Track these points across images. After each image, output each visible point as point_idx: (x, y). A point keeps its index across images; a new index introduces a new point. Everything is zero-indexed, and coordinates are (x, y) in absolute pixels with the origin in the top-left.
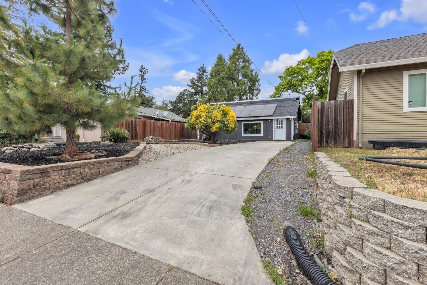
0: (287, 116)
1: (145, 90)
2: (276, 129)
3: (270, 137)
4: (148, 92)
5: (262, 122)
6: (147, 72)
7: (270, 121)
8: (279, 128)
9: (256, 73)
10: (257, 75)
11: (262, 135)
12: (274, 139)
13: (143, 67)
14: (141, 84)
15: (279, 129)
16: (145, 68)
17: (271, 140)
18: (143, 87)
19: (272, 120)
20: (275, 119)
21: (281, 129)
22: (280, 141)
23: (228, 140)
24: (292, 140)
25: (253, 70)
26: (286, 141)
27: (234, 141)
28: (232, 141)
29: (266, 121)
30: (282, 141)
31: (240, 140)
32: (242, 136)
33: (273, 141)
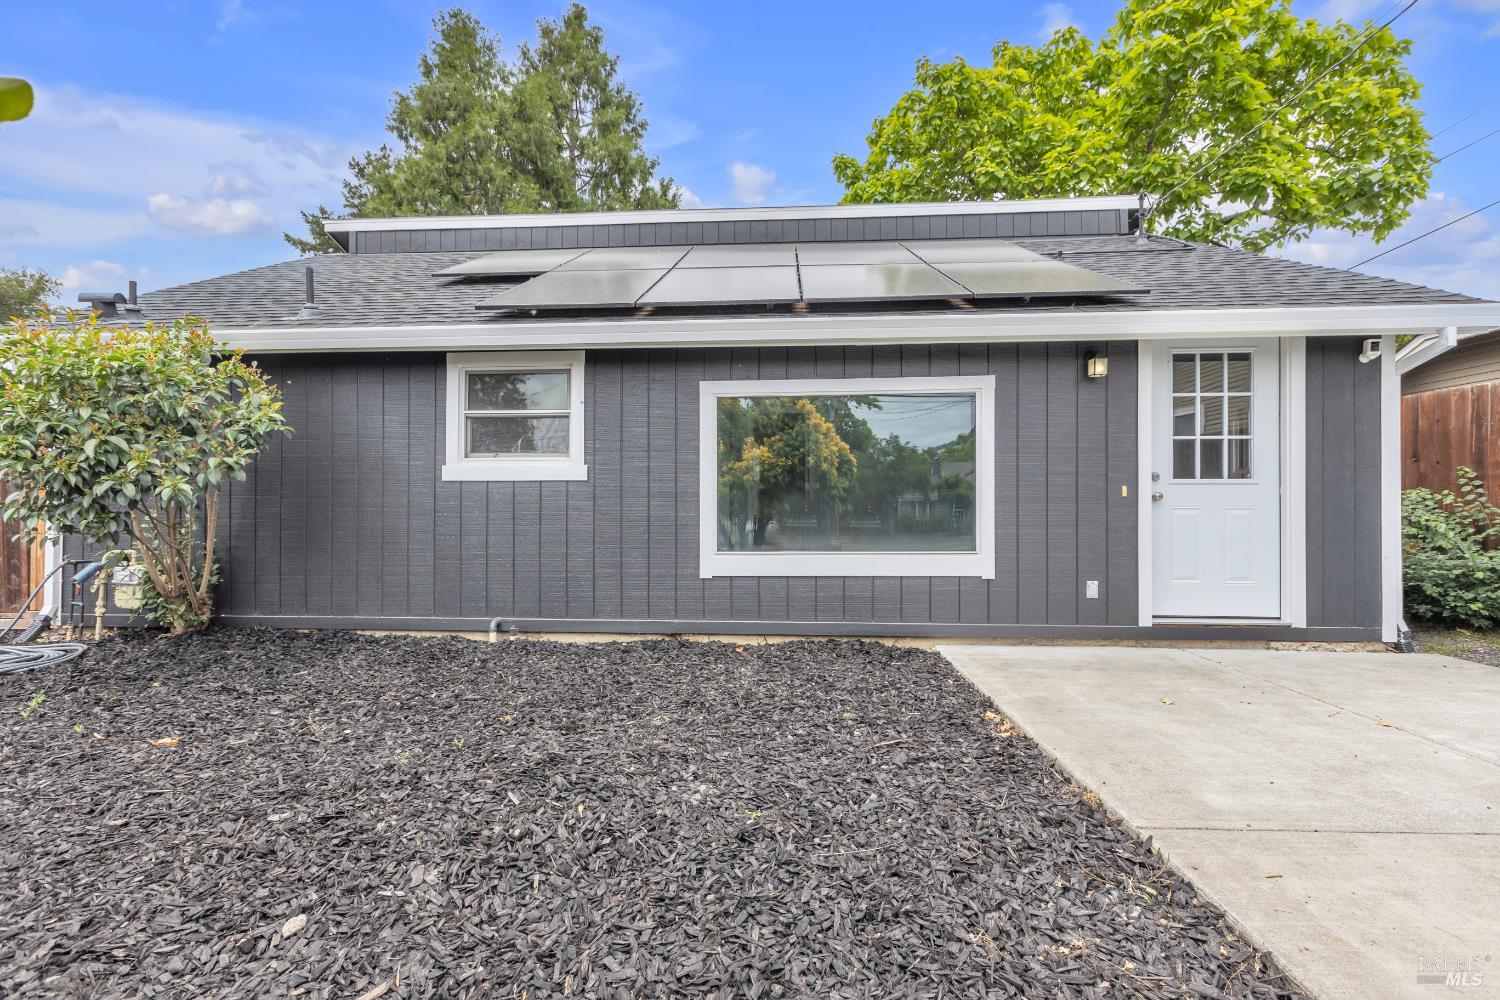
2: (1170, 485)
3: (1092, 589)
5: (981, 387)
7: (1099, 368)
8: (1212, 470)
11: (979, 562)
12: (1145, 620)
15: (1198, 488)
17: (1111, 622)
19: (1124, 352)
20: (1155, 349)
21: (1224, 489)
22: (1234, 644)
23: (499, 629)
24: (1389, 635)
25: (653, 166)
26: (1308, 644)
27: (582, 640)
28: (553, 638)
29: (1032, 375)
30: (1258, 644)
31: (672, 635)
32: (705, 572)
33: (1133, 643)
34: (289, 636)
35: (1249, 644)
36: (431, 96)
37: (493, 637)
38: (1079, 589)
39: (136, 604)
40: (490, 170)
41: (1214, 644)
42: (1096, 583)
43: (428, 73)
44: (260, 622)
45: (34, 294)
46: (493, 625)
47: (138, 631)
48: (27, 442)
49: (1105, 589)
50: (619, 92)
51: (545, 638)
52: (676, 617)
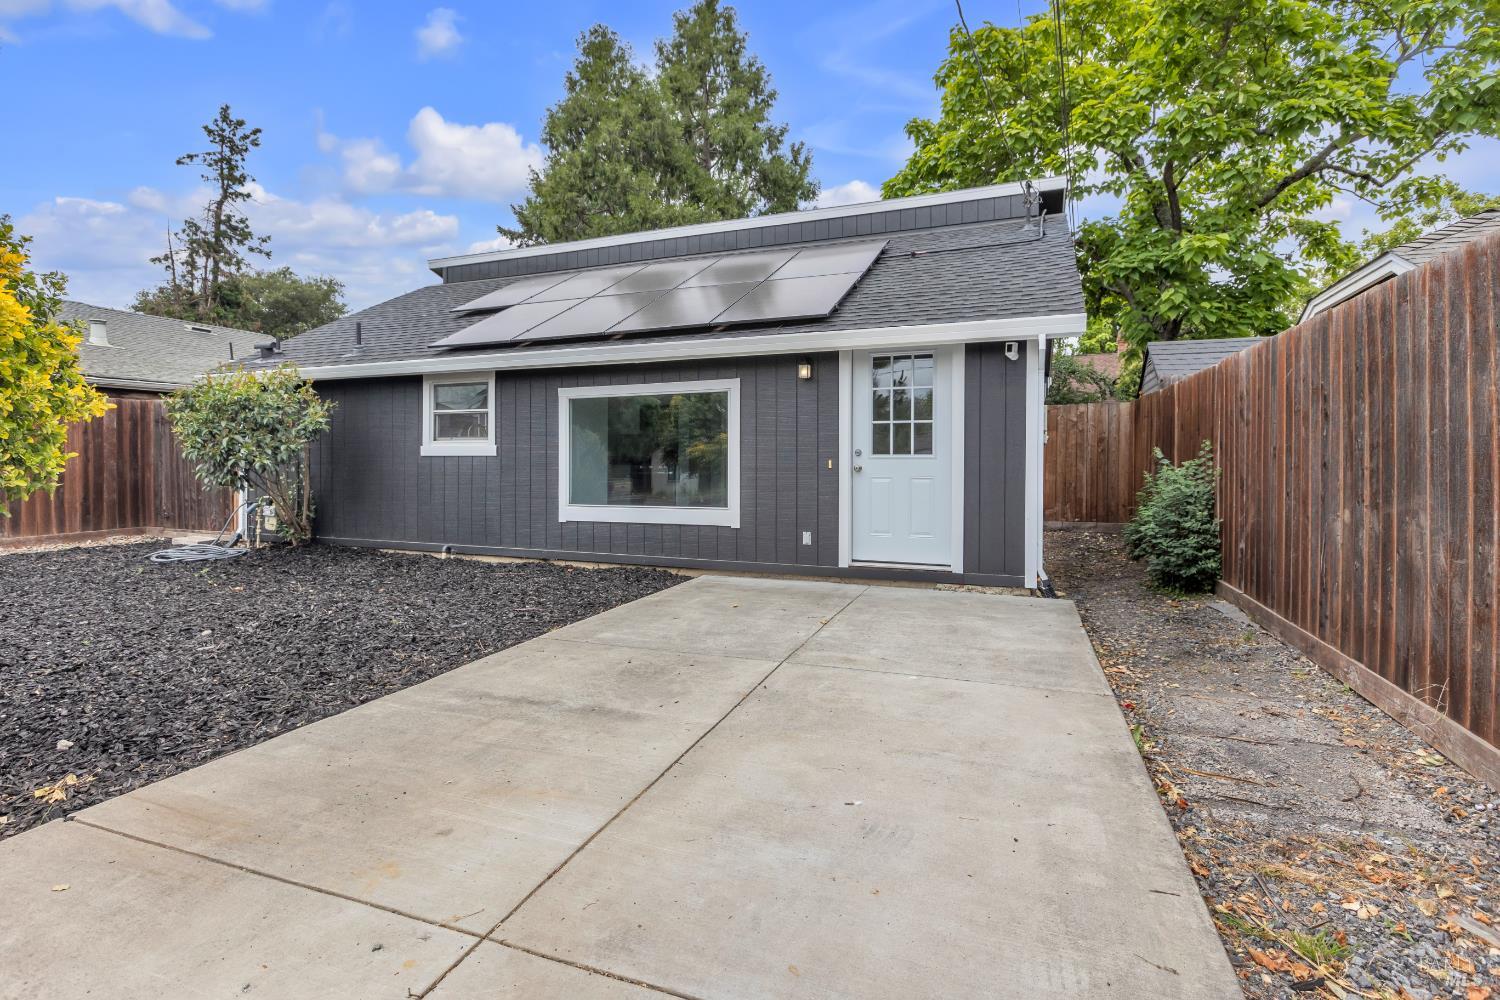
0: (982, 313)
1: (245, 236)
2: (870, 461)
3: (807, 538)
4: (266, 247)
5: (731, 387)
6: (255, 144)
7: (804, 372)
8: (902, 448)
9: (796, 153)
10: (801, 161)
11: (728, 516)
12: (844, 562)
13: (234, 116)
14: (220, 204)
15: (891, 460)
16: (240, 123)
17: (821, 563)
18: (229, 218)
19: (826, 361)
20: (855, 355)
21: (912, 461)
22: (913, 585)
23: (449, 550)
24: (1030, 582)
25: (782, 134)
26: (966, 587)
27: (494, 561)
28: (480, 558)
29: (767, 379)
30: (929, 585)
31: (543, 559)
32: (562, 519)
33: (838, 580)
34: (345, 549)
35: (923, 585)
36: (571, 110)
37: (443, 556)
38: (799, 538)
39: (274, 528)
40: (616, 170)
41: (896, 584)
42: (809, 533)
43: (572, 88)
44: (334, 542)
45: (327, 296)
46: (444, 548)
47: (278, 545)
48: (199, 440)
49: (815, 539)
50: (750, 65)
51: (475, 558)
52: (546, 547)
